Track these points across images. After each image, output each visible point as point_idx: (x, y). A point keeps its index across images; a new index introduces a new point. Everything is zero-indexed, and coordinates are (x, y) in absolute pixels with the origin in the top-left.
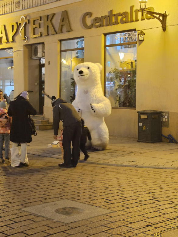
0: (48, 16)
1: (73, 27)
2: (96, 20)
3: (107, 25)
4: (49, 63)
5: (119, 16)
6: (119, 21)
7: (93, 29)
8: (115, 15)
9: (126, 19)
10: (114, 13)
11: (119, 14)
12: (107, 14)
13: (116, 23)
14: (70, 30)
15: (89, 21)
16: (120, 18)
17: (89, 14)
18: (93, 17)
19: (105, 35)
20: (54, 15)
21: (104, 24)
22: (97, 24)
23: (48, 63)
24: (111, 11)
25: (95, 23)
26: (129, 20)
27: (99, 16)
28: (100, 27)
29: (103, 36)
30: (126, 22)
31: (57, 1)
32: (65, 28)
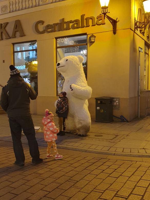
0: (1, 24)
1: (26, 32)
2: (48, 26)
3: (59, 31)
5: (71, 23)
6: (70, 27)
7: (46, 34)
8: (66, 23)
9: (77, 25)
11: (71, 22)
12: (59, 22)
13: (68, 29)
14: (23, 35)
15: (41, 28)
16: (71, 24)
17: (42, 22)
18: (45, 24)
19: (56, 38)
20: (7, 23)
21: (56, 30)
22: (49, 30)
24: (63, 19)
26: (80, 26)
27: (51, 23)
28: (52, 32)
29: (55, 40)
30: (77, 28)
31: (10, 12)
32: (18, 34)
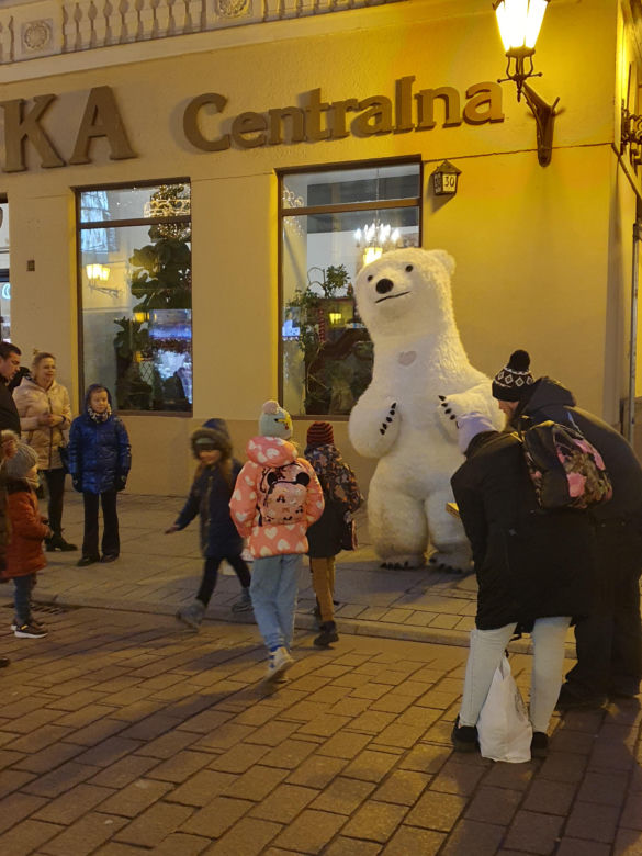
0: (23, 103)
1: (139, 141)
2: (246, 121)
3: (296, 141)
4: (31, 266)
5: (349, 109)
6: (348, 128)
7: (233, 154)
8: (327, 108)
9: (377, 122)
10: (328, 98)
11: (351, 105)
12: (294, 103)
13: (337, 134)
14: (125, 153)
15: (212, 125)
16: (350, 117)
17: (219, 102)
18: (234, 110)
19: (282, 173)
20: (51, 100)
21: (282, 136)
22: (249, 137)
23: (25, 267)
24: (316, 93)
25: (243, 133)
26: (394, 123)
27: (261, 108)
28: (261, 145)
29: (274, 178)
30: (380, 133)
31: (64, 51)
32: (102, 147)
